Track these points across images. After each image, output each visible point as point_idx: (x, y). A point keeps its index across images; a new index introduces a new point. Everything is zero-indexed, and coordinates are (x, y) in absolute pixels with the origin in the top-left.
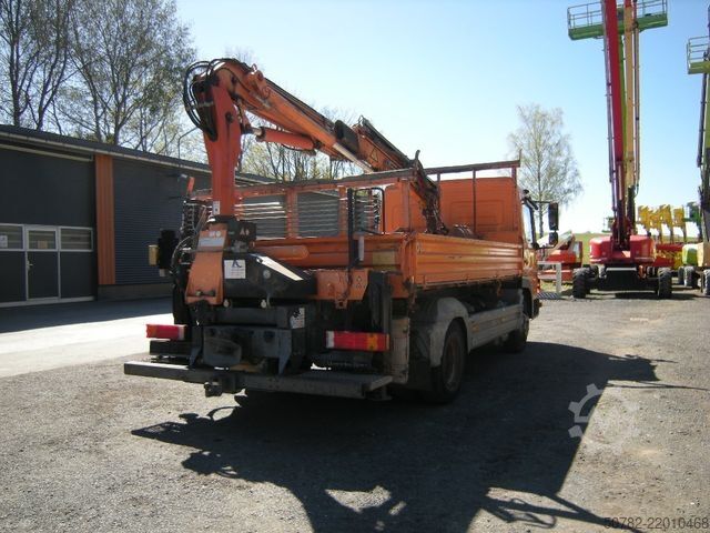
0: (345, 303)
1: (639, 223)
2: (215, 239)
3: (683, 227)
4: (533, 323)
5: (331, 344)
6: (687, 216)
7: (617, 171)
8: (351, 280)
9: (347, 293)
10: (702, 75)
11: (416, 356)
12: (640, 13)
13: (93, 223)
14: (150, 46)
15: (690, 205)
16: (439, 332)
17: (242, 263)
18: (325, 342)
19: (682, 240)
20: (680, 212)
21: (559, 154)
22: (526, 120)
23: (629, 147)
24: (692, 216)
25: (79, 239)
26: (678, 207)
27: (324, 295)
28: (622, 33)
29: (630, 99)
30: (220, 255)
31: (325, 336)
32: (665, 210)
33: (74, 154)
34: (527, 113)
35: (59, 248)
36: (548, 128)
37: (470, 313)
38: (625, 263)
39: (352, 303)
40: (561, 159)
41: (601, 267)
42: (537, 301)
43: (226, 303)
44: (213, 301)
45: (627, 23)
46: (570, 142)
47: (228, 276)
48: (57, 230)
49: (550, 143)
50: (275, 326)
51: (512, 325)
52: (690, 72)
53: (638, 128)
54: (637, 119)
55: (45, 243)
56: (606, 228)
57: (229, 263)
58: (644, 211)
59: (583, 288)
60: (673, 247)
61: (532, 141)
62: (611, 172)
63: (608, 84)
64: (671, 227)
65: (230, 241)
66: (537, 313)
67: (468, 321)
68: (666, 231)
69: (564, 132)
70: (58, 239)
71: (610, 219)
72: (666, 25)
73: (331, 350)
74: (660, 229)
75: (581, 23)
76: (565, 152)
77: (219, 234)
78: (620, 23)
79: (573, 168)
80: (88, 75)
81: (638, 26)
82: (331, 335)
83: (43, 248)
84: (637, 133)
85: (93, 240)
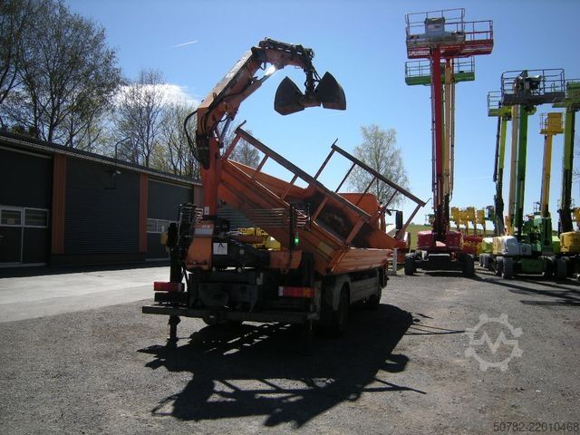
0: (287, 271)
1: (452, 220)
2: (207, 229)
3: (483, 224)
4: (384, 291)
5: (281, 294)
6: (486, 216)
7: (437, 184)
8: (291, 258)
9: (288, 265)
10: (497, 118)
11: (325, 304)
12: (456, 70)
13: (49, 206)
14: (82, 64)
15: (489, 208)
16: (337, 290)
17: (225, 245)
18: (278, 293)
19: (482, 233)
20: (481, 213)
21: (392, 164)
22: (368, 137)
23: (446, 166)
24: (489, 216)
25: (38, 218)
26: (480, 209)
27: (274, 265)
28: (444, 83)
29: (448, 131)
30: (210, 240)
31: (278, 289)
32: (471, 210)
33: (36, 152)
34: (369, 132)
35: (23, 224)
36: (385, 143)
37: (352, 281)
38: (440, 250)
39: (291, 270)
40: (394, 168)
41: (424, 253)
42: (386, 277)
43: (214, 269)
44: (205, 267)
45: (447, 77)
46: (401, 155)
47: (216, 252)
48: (23, 210)
49: (387, 156)
50: (247, 283)
51: (372, 290)
52: (489, 115)
53: (453, 153)
54: (452, 146)
55: (13, 220)
56: (427, 223)
57: (216, 245)
58: (455, 210)
59: (411, 267)
60: (476, 238)
61: (373, 154)
62: (434, 184)
63: (433, 122)
64: (474, 223)
65: (216, 231)
66: (386, 284)
67: (350, 284)
68: (471, 226)
69: (397, 147)
70: (22, 217)
71: (430, 216)
72: (473, 80)
73: (281, 297)
74: (466, 224)
75: (414, 73)
76: (397, 163)
77: (209, 226)
78: (442, 76)
79: (403, 175)
80: (30, 83)
81: (454, 79)
82: (281, 289)
83: (11, 224)
84: (452, 156)
85: (48, 219)
